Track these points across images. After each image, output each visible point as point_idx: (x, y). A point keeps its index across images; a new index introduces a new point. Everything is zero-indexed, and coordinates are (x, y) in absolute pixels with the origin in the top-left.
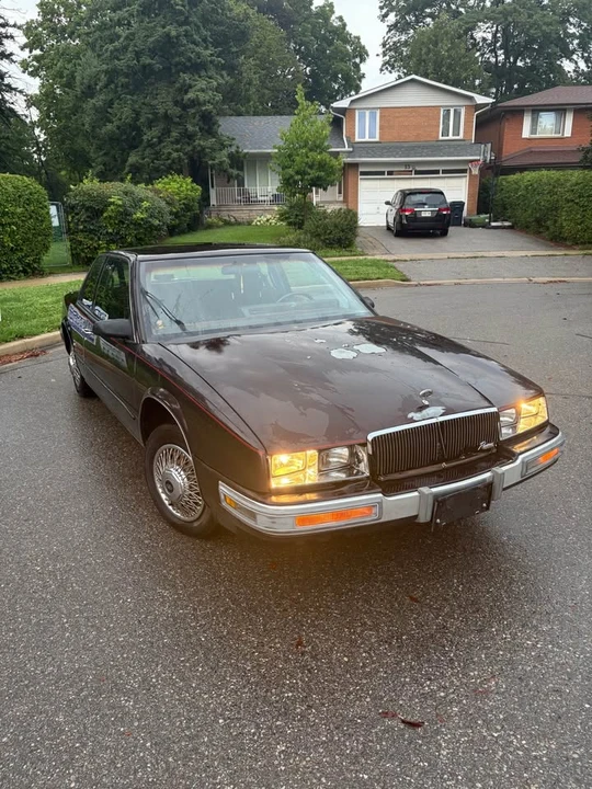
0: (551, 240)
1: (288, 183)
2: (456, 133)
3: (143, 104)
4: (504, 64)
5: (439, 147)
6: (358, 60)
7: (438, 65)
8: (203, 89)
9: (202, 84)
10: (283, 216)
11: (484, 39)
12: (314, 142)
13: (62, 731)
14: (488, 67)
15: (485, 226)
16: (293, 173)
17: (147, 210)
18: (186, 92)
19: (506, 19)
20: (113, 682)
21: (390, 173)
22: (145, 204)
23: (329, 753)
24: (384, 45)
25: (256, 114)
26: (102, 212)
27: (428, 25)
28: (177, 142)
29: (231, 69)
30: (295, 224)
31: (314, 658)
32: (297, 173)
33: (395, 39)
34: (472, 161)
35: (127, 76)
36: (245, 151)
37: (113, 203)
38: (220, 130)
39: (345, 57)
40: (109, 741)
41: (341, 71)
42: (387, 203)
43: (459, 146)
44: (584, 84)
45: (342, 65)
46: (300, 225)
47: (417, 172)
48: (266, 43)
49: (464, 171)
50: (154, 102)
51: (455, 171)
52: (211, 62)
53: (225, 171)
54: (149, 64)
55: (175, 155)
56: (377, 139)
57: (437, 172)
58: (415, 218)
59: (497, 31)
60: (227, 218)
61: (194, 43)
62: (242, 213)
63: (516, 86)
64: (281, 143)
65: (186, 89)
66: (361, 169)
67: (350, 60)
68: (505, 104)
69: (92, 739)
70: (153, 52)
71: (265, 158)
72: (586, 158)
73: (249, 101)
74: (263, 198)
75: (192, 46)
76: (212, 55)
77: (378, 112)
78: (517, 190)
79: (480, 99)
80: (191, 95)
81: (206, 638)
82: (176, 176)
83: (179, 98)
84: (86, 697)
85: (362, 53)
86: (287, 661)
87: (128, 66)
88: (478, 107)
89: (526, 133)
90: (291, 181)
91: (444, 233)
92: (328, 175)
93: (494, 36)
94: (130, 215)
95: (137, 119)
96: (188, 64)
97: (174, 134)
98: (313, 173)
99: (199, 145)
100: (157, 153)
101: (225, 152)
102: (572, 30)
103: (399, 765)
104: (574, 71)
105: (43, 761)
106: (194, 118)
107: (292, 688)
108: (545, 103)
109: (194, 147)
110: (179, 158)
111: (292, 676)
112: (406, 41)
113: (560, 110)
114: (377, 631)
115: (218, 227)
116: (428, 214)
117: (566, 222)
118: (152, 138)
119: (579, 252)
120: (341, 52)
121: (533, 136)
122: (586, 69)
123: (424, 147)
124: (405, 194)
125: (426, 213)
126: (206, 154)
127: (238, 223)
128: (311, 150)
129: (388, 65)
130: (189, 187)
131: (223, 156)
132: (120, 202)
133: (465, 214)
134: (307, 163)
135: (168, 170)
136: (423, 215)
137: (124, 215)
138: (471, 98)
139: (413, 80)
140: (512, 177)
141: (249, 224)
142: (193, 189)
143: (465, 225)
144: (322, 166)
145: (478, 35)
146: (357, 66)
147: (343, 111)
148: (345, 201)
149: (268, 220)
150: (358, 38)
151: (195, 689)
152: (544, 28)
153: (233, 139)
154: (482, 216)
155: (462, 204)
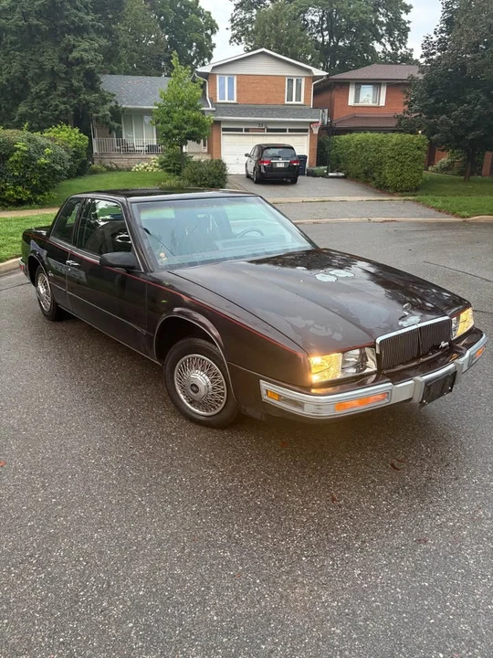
0: (377, 188)
1: (166, 136)
2: (298, 98)
3: (31, 60)
4: (329, 43)
5: (285, 110)
6: (209, 32)
7: (279, 40)
8: (86, 49)
9: (85, 45)
10: (163, 164)
11: (313, 21)
12: (189, 101)
13: (185, 581)
14: (317, 45)
15: (324, 176)
16: (171, 128)
17: (49, 155)
18: (71, 51)
19: (332, 6)
20: (206, 540)
21: (247, 130)
22: (48, 151)
23: (393, 571)
24: (232, 21)
25: (127, 73)
26: (7, 157)
27: (268, 6)
28: (63, 95)
29: (108, 33)
30: (174, 171)
31: (349, 507)
32: (175, 128)
33: (241, 16)
34: (312, 123)
35: (14, 33)
36: (124, 106)
37: (19, 149)
38: (101, 86)
39: (199, 29)
40: (226, 583)
41: (196, 40)
42: (246, 155)
43: (301, 109)
44: (390, 63)
45: (196, 35)
46: (178, 172)
47: (269, 130)
48: (133, 12)
49: (306, 131)
50: (41, 59)
51: (298, 130)
52: (93, 26)
53: (107, 124)
54: (37, 25)
55: (62, 107)
56: (235, 101)
57: (284, 130)
58: (271, 168)
59: (323, 16)
60: (109, 165)
61: (77, 8)
62: (122, 161)
63: (338, 62)
64: (160, 101)
65: (71, 48)
66: (223, 126)
67: (202, 31)
68: (334, 77)
69: (212, 583)
70: (39, 14)
71: (141, 114)
72: (400, 124)
73: (121, 62)
74: (140, 148)
75: (75, 11)
76: (93, 20)
77: (235, 78)
78: (349, 147)
79: (317, 72)
80: (75, 54)
81: (260, 501)
82: (65, 126)
83: (64, 56)
84: (190, 554)
85: (213, 27)
86: (330, 512)
87: (17, 26)
88: (315, 78)
89: (351, 102)
90: (170, 135)
91: (294, 182)
92: (201, 130)
93: (321, 19)
94: (35, 160)
95: (25, 74)
96: (72, 27)
97: (61, 88)
98: (189, 129)
99: (84, 99)
100: (45, 105)
101: (107, 106)
102: (382, 19)
103: (446, 574)
104: (383, 52)
105: (182, 604)
106: (79, 75)
107: (344, 530)
108: (366, 77)
109: (80, 101)
110: (66, 109)
111: (340, 523)
112: (251, 19)
113: (376, 83)
114: (385, 485)
115: (102, 172)
116: (282, 166)
117: (388, 174)
118: (41, 91)
119: (399, 198)
120: (195, 23)
121: (357, 104)
122: (391, 51)
123: (273, 110)
124: (262, 149)
125: (280, 164)
126: (89, 108)
127: (119, 170)
128: (186, 108)
129: (236, 38)
130: (77, 136)
131: (105, 110)
132: (25, 149)
133: (307, 166)
134: (183, 120)
135: (56, 121)
136: (278, 166)
137: (28, 160)
138: (309, 71)
139: (263, 53)
140: (343, 137)
141: (129, 170)
142: (80, 139)
143: (308, 175)
144: (196, 122)
145: (309, 17)
146: (209, 37)
147: (206, 76)
148: (210, 152)
149: (145, 168)
150: (209, 13)
151: (272, 539)
152: (361, 15)
153: (114, 95)
154: (322, 168)
155: (305, 157)
